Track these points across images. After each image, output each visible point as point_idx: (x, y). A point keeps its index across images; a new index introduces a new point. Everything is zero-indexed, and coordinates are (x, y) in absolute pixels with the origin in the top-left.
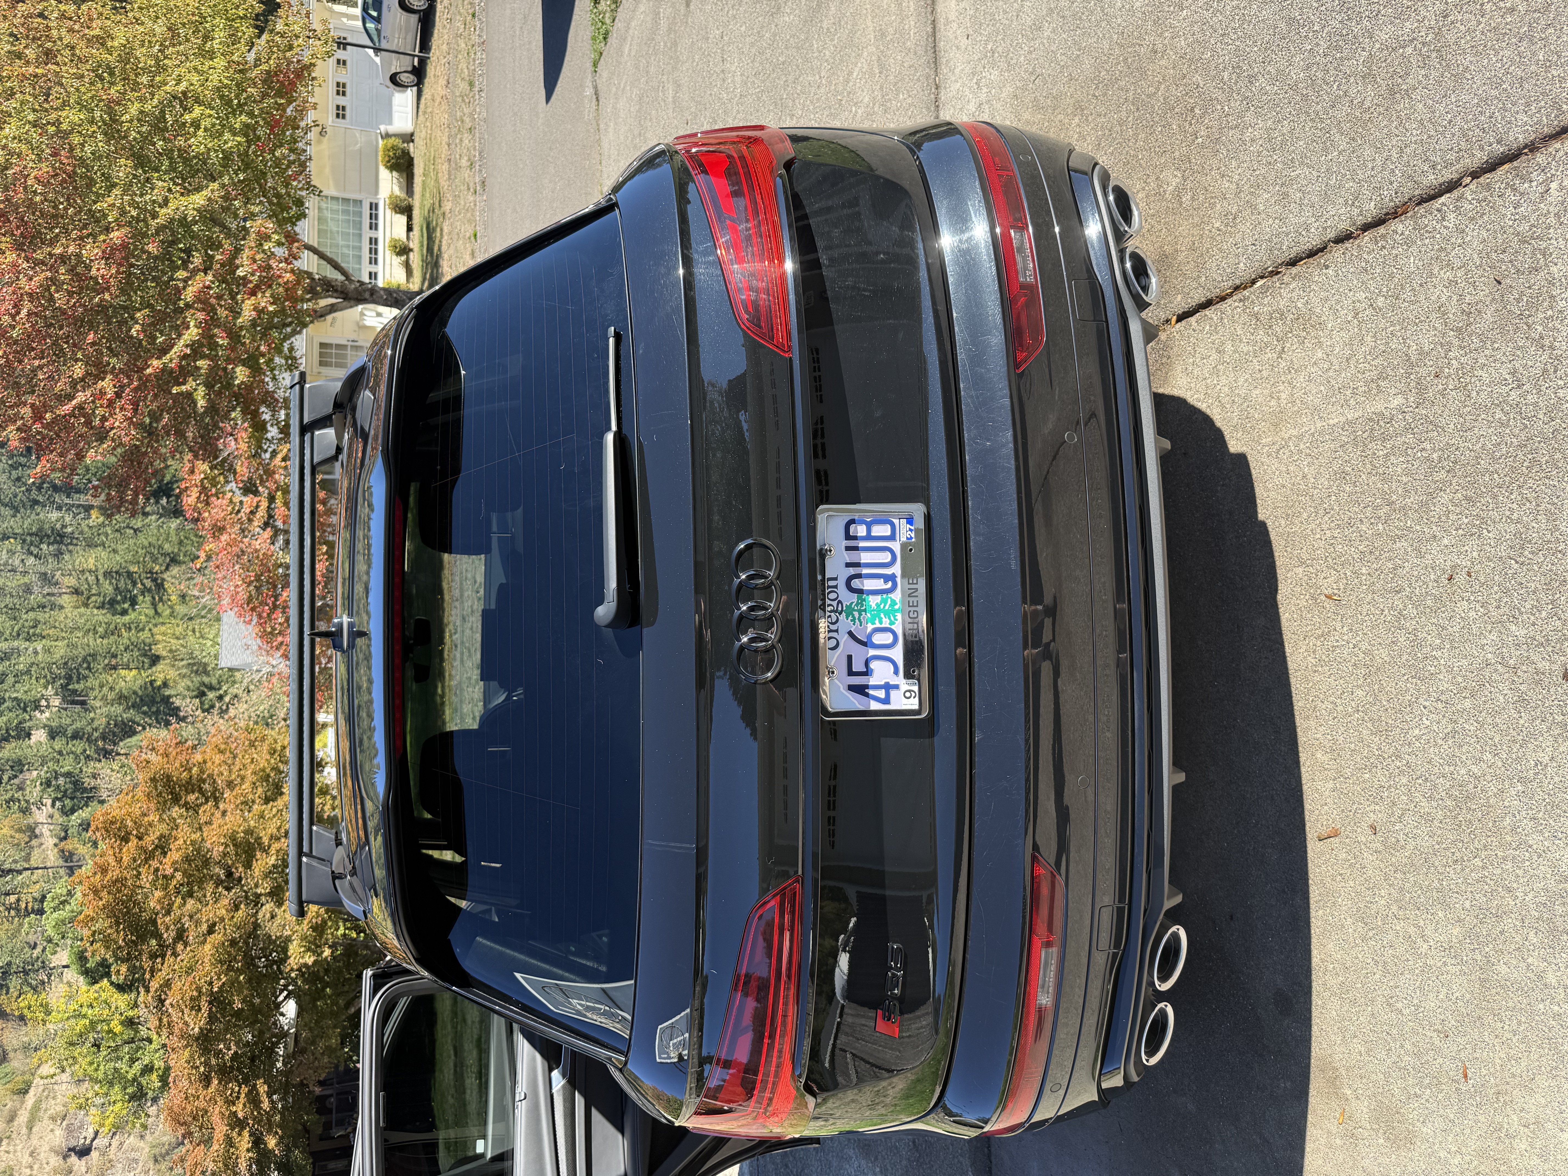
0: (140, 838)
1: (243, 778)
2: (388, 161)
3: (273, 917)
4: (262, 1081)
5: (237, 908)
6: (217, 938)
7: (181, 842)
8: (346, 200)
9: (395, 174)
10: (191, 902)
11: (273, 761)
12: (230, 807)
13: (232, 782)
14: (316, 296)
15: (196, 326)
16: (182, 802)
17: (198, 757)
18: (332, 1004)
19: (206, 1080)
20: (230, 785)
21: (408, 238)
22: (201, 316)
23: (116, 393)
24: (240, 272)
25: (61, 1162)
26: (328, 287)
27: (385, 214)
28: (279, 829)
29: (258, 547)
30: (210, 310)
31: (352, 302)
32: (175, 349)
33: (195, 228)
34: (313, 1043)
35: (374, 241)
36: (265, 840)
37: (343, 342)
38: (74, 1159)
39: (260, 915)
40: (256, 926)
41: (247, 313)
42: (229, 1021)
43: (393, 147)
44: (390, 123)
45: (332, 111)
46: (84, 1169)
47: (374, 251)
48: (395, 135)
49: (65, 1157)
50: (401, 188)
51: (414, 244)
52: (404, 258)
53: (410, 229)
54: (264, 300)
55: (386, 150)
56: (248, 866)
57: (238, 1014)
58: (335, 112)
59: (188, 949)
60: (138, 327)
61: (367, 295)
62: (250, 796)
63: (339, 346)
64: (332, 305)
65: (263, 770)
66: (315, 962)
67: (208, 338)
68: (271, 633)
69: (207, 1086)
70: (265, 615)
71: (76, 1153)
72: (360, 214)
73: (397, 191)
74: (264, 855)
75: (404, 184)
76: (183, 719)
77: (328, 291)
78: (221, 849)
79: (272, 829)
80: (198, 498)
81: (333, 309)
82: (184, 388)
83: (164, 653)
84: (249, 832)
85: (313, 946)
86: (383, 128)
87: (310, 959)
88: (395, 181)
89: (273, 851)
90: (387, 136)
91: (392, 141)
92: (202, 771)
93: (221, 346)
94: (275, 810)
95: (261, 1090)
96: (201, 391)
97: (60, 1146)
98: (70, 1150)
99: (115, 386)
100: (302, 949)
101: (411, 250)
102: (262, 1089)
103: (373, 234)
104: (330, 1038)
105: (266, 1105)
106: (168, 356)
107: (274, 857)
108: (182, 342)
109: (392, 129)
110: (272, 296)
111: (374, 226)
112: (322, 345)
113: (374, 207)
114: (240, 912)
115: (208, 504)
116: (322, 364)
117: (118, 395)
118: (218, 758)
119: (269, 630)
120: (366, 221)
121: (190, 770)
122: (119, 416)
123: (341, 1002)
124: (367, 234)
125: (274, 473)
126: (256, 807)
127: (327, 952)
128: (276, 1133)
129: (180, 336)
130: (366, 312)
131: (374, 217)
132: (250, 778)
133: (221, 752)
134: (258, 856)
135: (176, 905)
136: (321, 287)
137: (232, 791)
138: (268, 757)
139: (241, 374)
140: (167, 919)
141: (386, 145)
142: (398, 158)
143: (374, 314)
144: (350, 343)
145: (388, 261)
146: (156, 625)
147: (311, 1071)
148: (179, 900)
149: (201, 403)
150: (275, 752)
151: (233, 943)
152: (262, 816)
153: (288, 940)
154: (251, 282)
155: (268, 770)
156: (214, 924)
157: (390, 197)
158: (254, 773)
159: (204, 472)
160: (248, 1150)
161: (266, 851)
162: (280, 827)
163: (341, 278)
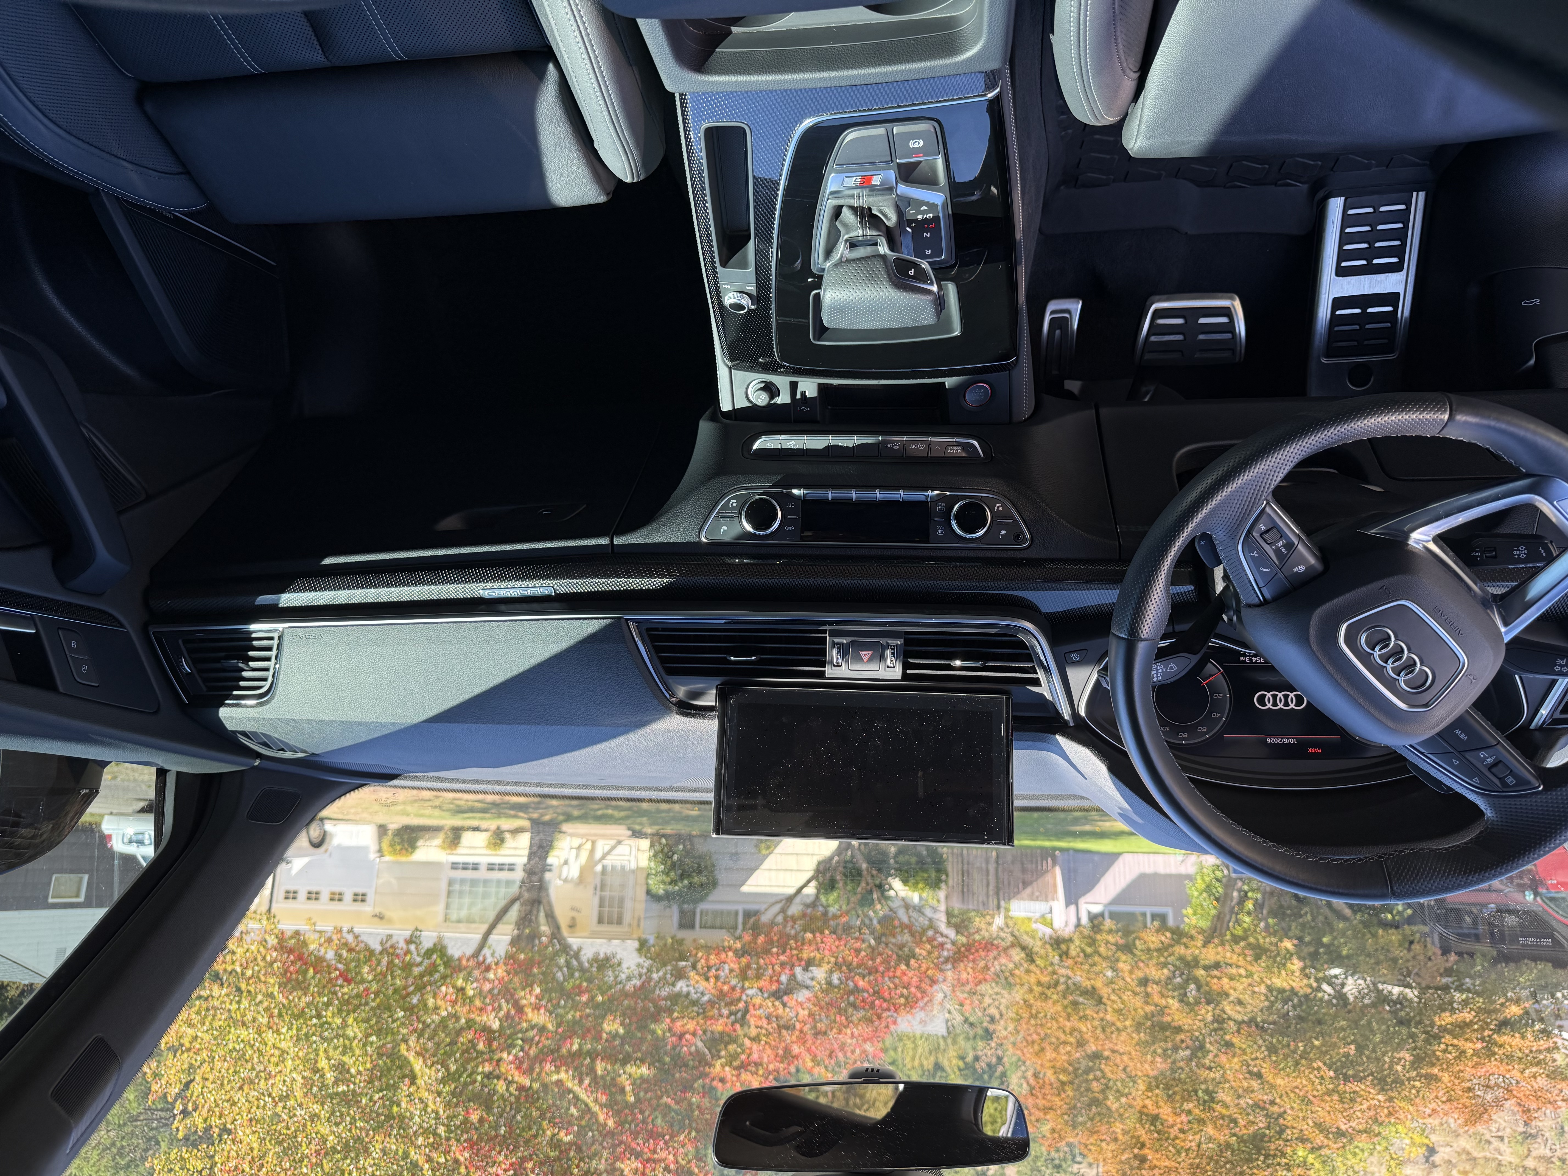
0: (1143, 1145)
1: (1073, 1030)
2: (407, 850)
3: (1240, 1002)
4: (1436, 1019)
5: (1229, 1045)
6: (1266, 1069)
7: (1148, 1102)
8: (449, 893)
9: (420, 843)
10: (1221, 1096)
11: (1055, 997)
12: (1108, 1045)
13: (1078, 1042)
14: (535, 935)
15: (558, 1073)
16: (1100, 1097)
17: (1050, 1075)
18: (1343, 935)
19: (1431, 1078)
20: (1081, 1044)
21: (486, 830)
22: (548, 1067)
23: (636, 1158)
24: (496, 1025)
25: (1439, 1169)
26: (525, 920)
27: (461, 855)
28: (1135, 994)
29: (806, 1012)
30: (540, 1058)
31: (543, 894)
32: (583, 1096)
33: (453, 1068)
34: (1395, 960)
35: (491, 867)
36: (1149, 1009)
37: (596, 901)
38: (1437, 1158)
39: (1239, 1017)
40: (1252, 1021)
41: (540, 1018)
42: (1368, 1058)
43: (392, 845)
44: (364, 849)
45: (359, 906)
46: (1448, 1149)
47: (501, 867)
48: (380, 843)
49: (1434, 1166)
50: (433, 838)
51: (493, 824)
52: (507, 835)
53: (476, 829)
54: (528, 998)
55: (394, 852)
56: (1179, 1030)
57: (1360, 1049)
58: (359, 903)
59: (1278, 1100)
60: (562, 1134)
61: (535, 878)
62: (1096, 1023)
63: (601, 905)
64: (547, 916)
65: (1066, 1007)
66: (1300, 958)
67: (572, 1060)
68: (907, 998)
69: (1437, 1079)
70: (885, 1005)
71: (1431, 1156)
72: (463, 881)
73: (438, 841)
74: (1167, 1011)
75: (431, 834)
76: (1000, 1059)
77: (530, 921)
78: (1159, 1059)
79: (1138, 1002)
80: (752, 1074)
81: (551, 916)
82: (628, 1088)
83: (932, 1059)
84: (1138, 1026)
85: (1279, 961)
86: (373, 855)
87: (1296, 965)
88: (428, 843)
89: (1163, 1002)
90: (380, 851)
91: (385, 845)
92: (1064, 1071)
93: (580, 1045)
94: (1113, 997)
95: (1449, 1020)
96: (631, 1069)
97: (1423, 1170)
98: (1427, 1161)
99: (629, 1159)
100: (1283, 972)
101: (498, 828)
102: (1446, 1019)
103: (483, 868)
104: (1390, 941)
105: (1467, 1015)
106: (592, 1105)
107: (1171, 1001)
108: (576, 1088)
109: (373, 846)
110: (523, 989)
111: (475, 867)
112: (600, 921)
113: (455, 866)
114: (1234, 1040)
115: (757, 1064)
116: (619, 922)
117: (638, 1155)
118: (1049, 1054)
119: (902, 1000)
120: (469, 874)
121: (1063, 1083)
122: (662, 1155)
123: (1341, 925)
124: (482, 874)
125: (721, 991)
126: (1108, 1017)
127: (1288, 944)
128: (1502, 1005)
129: (570, 1091)
130: (564, 875)
131: (465, 867)
132: (1074, 1022)
133: (1043, 1050)
134: (1169, 1019)
135: (1224, 1111)
136: (524, 928)
137: (1088, 1042)
138: (1050, 1002)
139: (612, 1026)
140: (1242, 1122)
141: (390, 853)
142: (403, 841)
143: (566, 867)
144: (598, 892)
145: (512, 852)
146: (904, 1065)
147: (1430, 964)
148: (1218, 1107)
149: (644, 1070)
150: (1043, 993)
151: (1272, 1050)
152: (1119, 1012)
153: (1270, 989)
154: (508, 1011)
155: (1066, 1002)
156: (1250, 1073)
157: (443, 848)
158: (1069, 1016)
159: (723, 1066)
160: (1523, 1037)
161: (1162, 1010)
162: (1133, 992)
163: (516, 907)
